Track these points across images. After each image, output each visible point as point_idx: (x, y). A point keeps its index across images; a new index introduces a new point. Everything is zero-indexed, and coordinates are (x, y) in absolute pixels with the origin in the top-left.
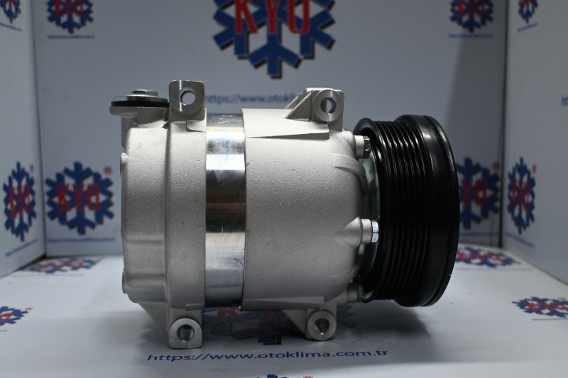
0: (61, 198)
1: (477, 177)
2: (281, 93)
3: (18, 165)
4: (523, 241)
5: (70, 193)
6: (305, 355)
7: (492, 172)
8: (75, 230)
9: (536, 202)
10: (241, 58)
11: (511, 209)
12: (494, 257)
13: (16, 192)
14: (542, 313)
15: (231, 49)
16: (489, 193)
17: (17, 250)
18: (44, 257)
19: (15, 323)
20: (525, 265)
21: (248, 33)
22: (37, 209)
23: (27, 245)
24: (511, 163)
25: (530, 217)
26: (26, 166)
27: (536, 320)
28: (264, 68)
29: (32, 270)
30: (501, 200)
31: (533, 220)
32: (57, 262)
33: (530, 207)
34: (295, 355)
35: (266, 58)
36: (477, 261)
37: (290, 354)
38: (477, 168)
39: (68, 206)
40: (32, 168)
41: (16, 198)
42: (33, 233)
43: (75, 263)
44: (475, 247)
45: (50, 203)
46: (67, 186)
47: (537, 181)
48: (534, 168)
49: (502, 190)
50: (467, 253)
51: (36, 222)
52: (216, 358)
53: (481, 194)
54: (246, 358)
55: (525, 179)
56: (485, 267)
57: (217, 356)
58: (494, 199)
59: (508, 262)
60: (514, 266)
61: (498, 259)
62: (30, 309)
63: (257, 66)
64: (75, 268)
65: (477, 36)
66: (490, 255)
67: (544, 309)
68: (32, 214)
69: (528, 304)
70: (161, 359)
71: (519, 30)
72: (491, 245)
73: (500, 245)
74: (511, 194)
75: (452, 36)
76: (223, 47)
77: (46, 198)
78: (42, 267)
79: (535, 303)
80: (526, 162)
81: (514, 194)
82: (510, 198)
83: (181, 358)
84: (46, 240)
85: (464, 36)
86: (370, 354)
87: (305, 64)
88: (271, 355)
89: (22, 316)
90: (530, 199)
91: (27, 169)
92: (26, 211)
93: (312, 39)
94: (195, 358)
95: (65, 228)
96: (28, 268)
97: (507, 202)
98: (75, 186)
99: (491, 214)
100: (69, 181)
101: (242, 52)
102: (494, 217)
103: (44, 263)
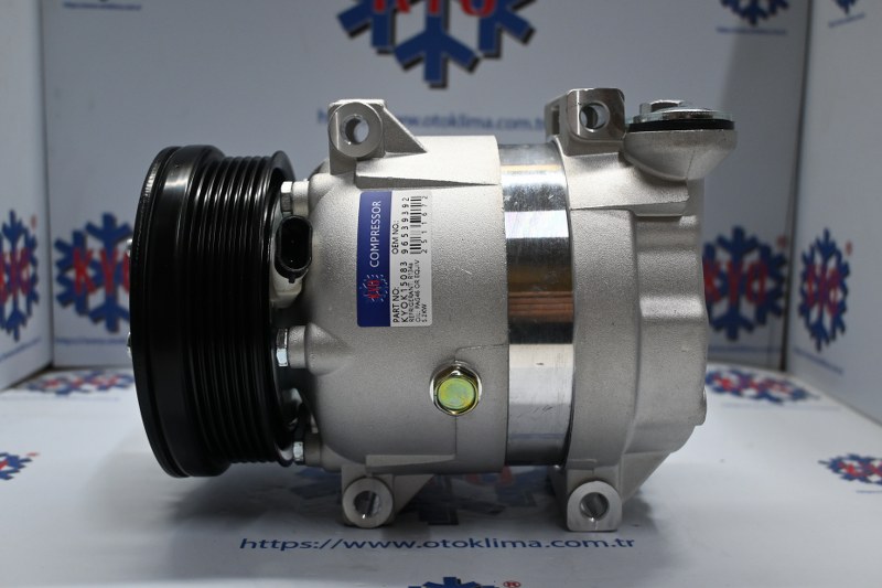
0: (80, 272)
1: (752, 258)
2: (444, 113)
3: (12, 215)
4: (823, 363)
5: (94, 265)
6: (500, 544)
7: (776, 250)
8: (101, 326)
9: (850, 302)
10: (382, 52)
11: (804, 311)
12: (777, 386)
13: (8, 259)
14: (868, 481)
15: (366, 37)
16: (770, 284)
17: (7, 355)
18: (50, 368)
19: (10, 478)
20: (826, 401)
21: (395, 12)
22: (41, 288)
23: (23, 348)
24: (807, 237)
25: (838, 324)
26: (24, 218)
27: (862, 492)
28: (419, 70)
29: (32, 388)
30: (788, 297)
31: (843, 329)
32: (72, 377)
33: (839, 309)
34: (483, 544)
35: (423, 54)
36: (751, 392)
37: (474, 541)
38: (753, 244)
39: (92, 286)
40: (34, 221)
41: (8, 269)
42: (33, 328)
43: (102, 379)
44: (746, 370)
45: (62, 279)
46: (91, 252)
47: (853, 268)
48: (849, 247)
49: (789, 281)
50: (734, 379)
51: (39, 310)
52: (355, 546)
53: (756, 286)
54: (404, 546)
55: (832, 264)
56: (764, 402)
57: (355, 543)
58: (777, 293)
59: (799, 395)
60: (810, 402)
61: (783, 390)
62: (34, 455)
63: (407, 66)
64: (103, 388)
65: (763, 32)
66: (770, 383)
67: (871, 474)
68: (32, 298)
69: (844, 466)
70: (262, 546)
71: (832, 25)
72: (768, 366)
73: (783, 367)
74: (806, 287)
75: (722, 30)
76: (353, 34)
77: (55, 272)
78: (48, 384)
79: (855, 464)
80: (834, 236)
81: (810, 288)
82: (802, 292)
83: (296, 545)
84: (53, 339)
85: (741, 31)
86: (606, 545)
87: (486, 66)
88: (444, 543)
89: (23, 467)
90: (840, 295)
91: (26, 223)
92: (23, 292)
93: (498, 25)
94: (319, 545)
95: (85, 321)
96: (26, 384)
97: (797, 300)
98: (103, 253)
99: (770, 318)
100: (94, 245)
101: (383, 41)
102: (775, 323)
103: (50, 377)
